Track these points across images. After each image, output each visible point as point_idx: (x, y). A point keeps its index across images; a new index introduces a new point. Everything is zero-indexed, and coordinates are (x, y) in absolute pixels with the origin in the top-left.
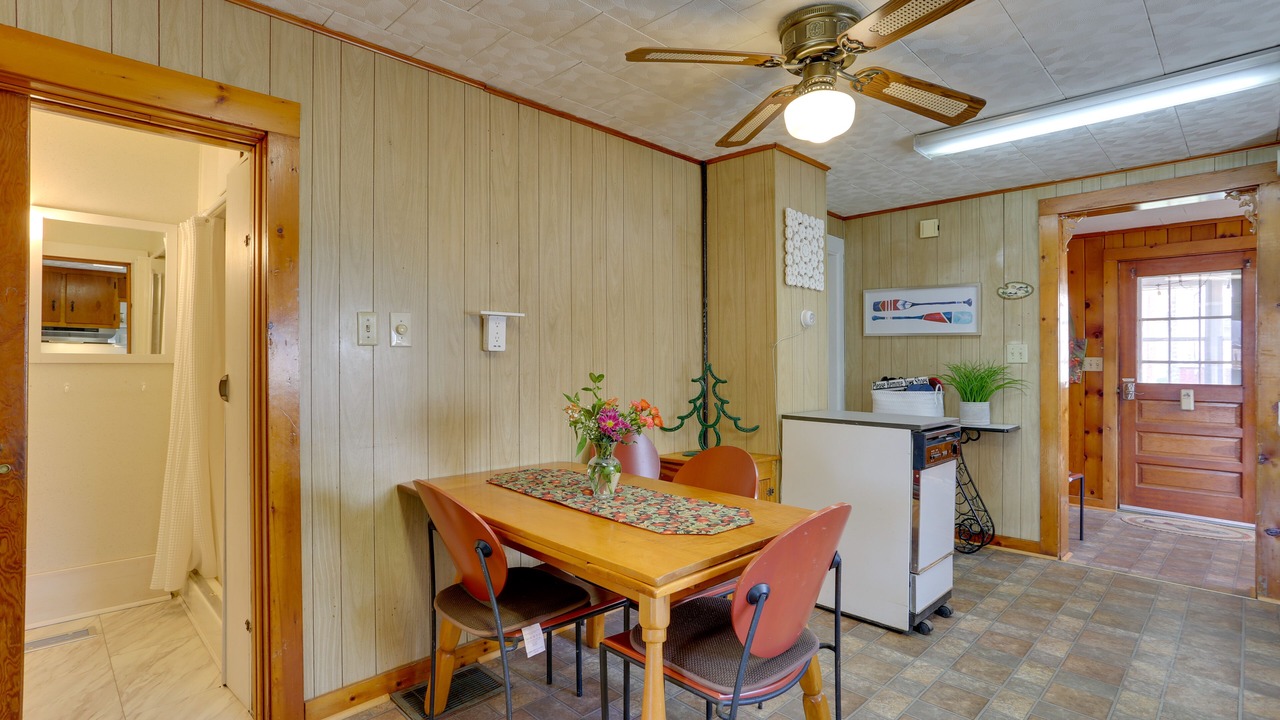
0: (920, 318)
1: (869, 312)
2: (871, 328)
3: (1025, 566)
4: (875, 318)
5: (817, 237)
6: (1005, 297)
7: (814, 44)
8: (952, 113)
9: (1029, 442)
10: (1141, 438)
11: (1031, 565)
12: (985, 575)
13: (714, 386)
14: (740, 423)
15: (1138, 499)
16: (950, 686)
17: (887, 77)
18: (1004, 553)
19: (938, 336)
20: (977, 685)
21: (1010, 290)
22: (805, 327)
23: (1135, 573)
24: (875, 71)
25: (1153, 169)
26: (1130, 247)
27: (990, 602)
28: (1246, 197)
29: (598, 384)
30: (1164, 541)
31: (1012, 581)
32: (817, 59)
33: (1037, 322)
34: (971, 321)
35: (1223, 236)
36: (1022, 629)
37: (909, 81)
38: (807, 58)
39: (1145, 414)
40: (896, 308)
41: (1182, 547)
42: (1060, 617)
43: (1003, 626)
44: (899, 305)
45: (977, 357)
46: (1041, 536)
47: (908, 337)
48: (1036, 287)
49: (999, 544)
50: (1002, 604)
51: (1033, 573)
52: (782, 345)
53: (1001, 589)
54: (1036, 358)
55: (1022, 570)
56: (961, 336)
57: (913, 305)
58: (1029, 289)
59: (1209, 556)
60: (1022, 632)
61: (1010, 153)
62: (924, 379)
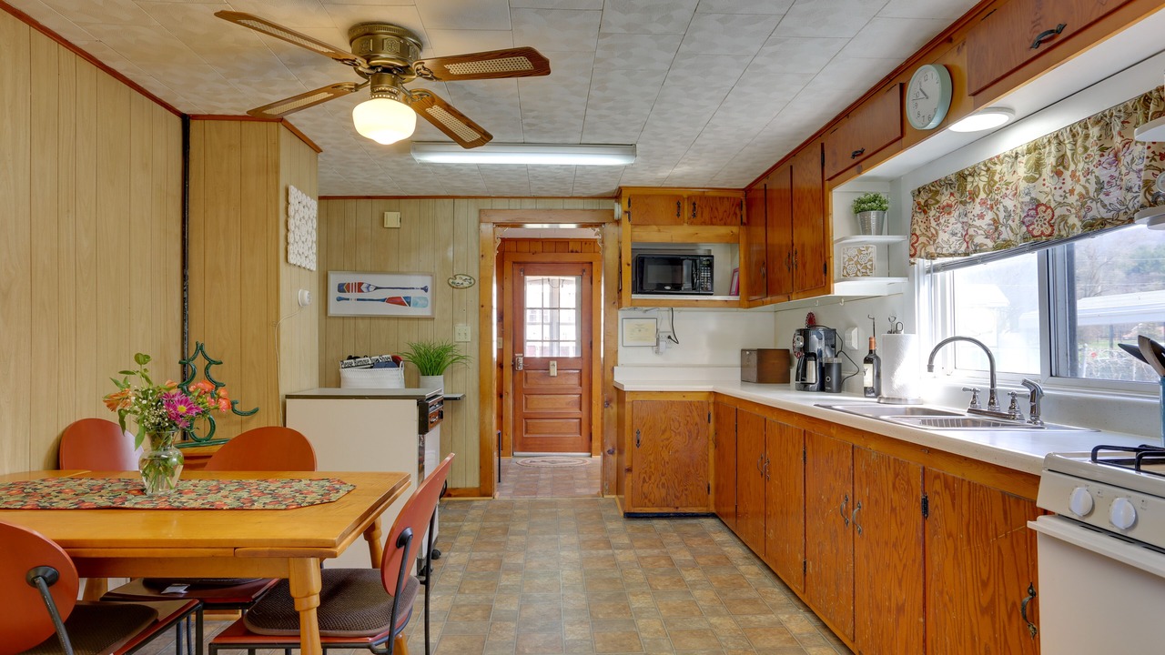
0: (383, 300)
1: (333, 293)
2: (335, 309)
3: (473, 508)
4: (339, 299)
5: (311, 217)
6: (454, 286)
7: (386, 57)
8: (468, 140)
9: (471, 407)
10: (526, 398)
11: (477, 506)
12: (448, 521)
13: (207, 369)
14: (237, 407)
15: (525, 446)
16: (464, 605)
17: (433, 100)
18: (454, 502)
19: (398, 318)
20: (480, 598)
21: (458, 281)
22: (301, 306)
23: (540, 498)
24: (426, 92)
25: (551, 200)
26: (521, 252)
27: (461, 541)
28: (597, 229)
29: (144, 366)
30: (546, 473)
31: (469, 521)
32: (387, 70)
33: (477, 308)
34: (427, 305)
35: (572, 252)
36: (492, 552)
37: (448, 108)
38: (380, 66)
39: (529, 381)
40: (360, 291)
41: (557, 475)
42: (511, 537)
43: (478, 554)
44: (363, 288)
45: (432, 337)
46: (481, 481)
47: (371, 318)
48: (477, 279)
49: (450, 495)
50: (471, 539)
51: (481, 512)
52: (284, 323)
53: (465, 529)
54: (477, 338)
55: (472, 511)
56: (418, 319)
57: (377, 288)
58: (472, 281)
59: (572, 478)
60: (492, 555)
61: (473, 170)
62: (388, 356)
